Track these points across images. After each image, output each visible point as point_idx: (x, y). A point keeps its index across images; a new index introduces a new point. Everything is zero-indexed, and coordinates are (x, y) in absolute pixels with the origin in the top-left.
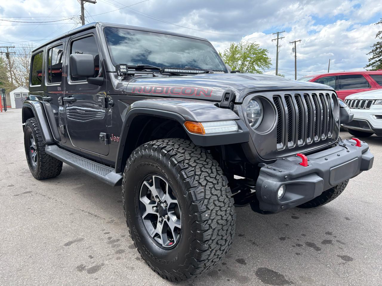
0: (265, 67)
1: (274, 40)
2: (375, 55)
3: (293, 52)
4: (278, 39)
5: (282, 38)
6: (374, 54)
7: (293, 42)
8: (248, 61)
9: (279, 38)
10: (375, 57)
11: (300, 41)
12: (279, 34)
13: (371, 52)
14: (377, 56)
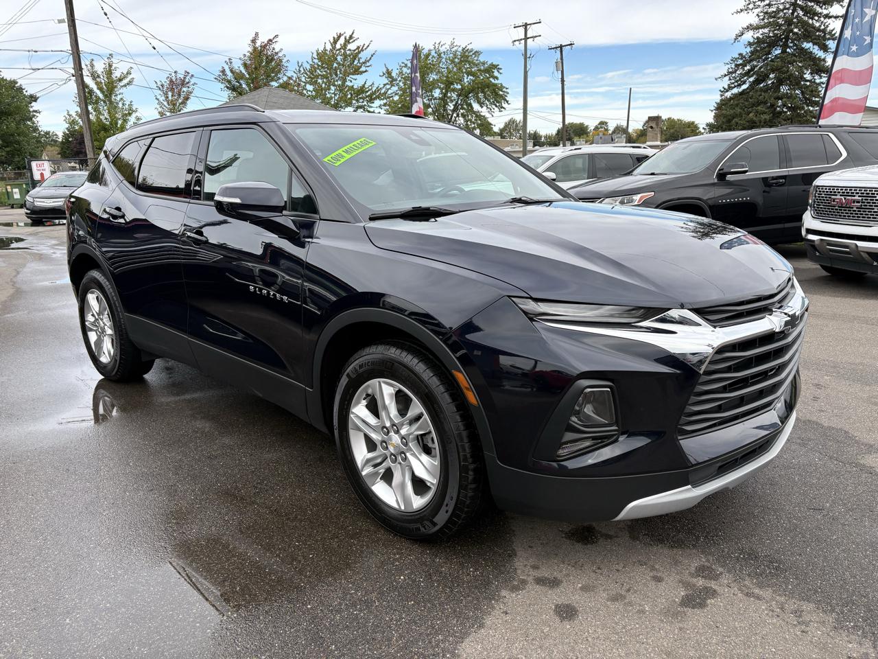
0: (494, 107)
1: (518, 40)
2: (733, 81)
3: (557, 70)
4: (526, 38)
5: (536, 37)
6: (730, 79)
7: (556, 48)
8: (454, 90)
9: (528, 36)
10: (733, 85)
11: (571, 44)
12: (528, 27)
13: (725, 75)
14: (736, 84)
